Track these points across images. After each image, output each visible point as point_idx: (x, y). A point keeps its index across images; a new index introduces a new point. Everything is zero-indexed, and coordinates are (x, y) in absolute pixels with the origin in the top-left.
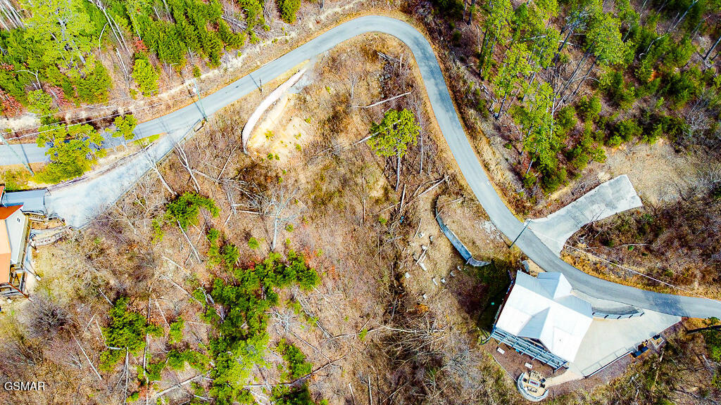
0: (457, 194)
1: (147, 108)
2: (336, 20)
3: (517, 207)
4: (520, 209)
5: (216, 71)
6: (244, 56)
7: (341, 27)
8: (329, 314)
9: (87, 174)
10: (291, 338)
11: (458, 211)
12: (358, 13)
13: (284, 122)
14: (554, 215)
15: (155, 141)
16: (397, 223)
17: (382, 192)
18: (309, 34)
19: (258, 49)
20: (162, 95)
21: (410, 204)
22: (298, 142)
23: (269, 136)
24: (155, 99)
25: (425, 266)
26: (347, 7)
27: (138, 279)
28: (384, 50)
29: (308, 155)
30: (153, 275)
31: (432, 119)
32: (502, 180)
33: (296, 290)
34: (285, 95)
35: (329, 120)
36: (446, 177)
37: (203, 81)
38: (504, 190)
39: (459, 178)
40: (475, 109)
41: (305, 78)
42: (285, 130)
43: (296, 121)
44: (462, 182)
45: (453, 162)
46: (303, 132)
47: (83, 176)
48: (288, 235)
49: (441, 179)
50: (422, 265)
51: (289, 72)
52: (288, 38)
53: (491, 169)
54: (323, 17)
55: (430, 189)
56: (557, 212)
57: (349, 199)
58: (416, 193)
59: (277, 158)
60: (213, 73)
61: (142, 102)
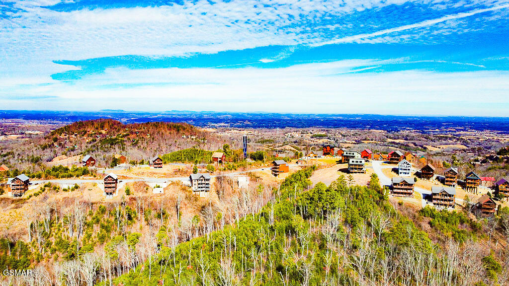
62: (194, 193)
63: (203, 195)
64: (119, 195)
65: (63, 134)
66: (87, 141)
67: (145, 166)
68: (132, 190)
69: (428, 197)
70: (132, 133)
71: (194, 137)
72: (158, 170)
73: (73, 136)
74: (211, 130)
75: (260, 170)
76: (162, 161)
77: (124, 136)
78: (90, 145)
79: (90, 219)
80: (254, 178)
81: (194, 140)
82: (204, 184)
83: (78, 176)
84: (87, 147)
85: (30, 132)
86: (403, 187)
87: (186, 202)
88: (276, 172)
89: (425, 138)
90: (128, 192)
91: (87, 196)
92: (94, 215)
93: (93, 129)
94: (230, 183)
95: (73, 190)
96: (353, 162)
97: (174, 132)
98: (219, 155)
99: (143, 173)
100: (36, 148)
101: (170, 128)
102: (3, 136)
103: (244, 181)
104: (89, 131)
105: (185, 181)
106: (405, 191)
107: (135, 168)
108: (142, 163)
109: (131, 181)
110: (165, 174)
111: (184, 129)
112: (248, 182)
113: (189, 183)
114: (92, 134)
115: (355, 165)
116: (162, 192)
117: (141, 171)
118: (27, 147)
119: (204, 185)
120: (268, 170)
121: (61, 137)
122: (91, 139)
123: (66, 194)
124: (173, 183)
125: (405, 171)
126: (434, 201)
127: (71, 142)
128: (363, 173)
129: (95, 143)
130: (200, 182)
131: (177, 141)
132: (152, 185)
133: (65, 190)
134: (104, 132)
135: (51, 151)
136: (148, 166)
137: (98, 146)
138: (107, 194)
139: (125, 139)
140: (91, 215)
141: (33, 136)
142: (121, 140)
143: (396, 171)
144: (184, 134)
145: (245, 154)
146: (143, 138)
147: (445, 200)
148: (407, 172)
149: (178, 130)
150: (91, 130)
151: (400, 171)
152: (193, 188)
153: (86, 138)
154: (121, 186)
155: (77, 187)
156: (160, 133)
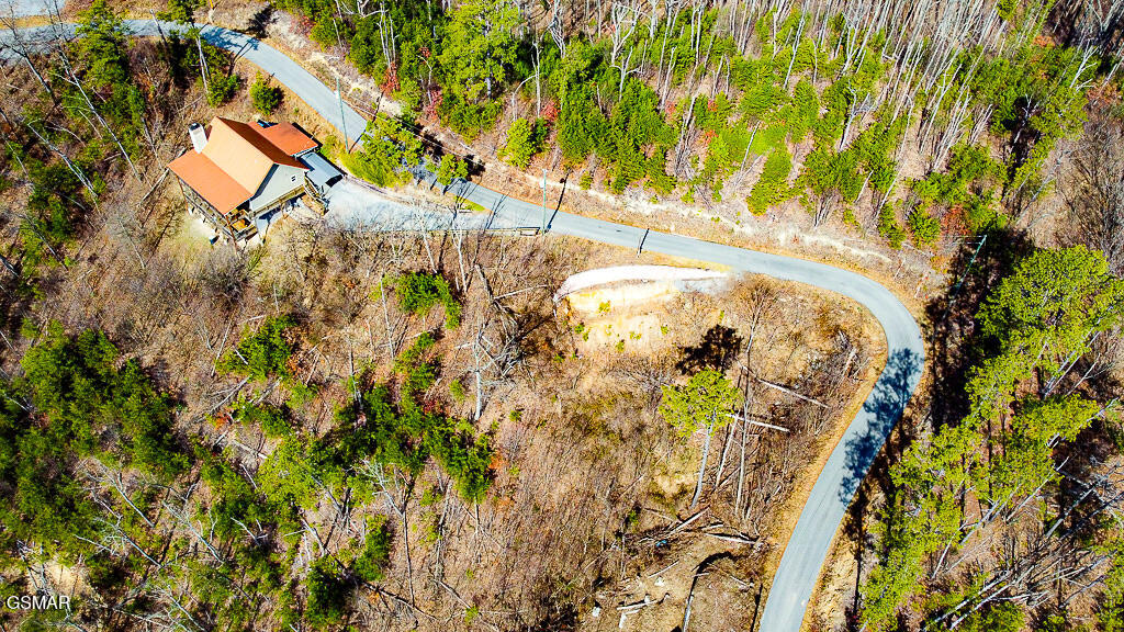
0: (749, 574)
1: (504, 177)
2: (826, 255)
5: (612, 199)
6: (663, 207)
7: (824, 267)
8: (464, 550)
9: (389, 191)
10: (400, 528)
11: (726, 595)
12: (864, 270)
13: (639, 309)
15: (475, 211)
16: (652, 543)
17: (675, 490)
18: (770, 245)
19: (686, 213)
20: (531, 177)
21: (690, 534)
22: (628, 342)
23: (604, 308)
24: (520, 174)
25: (626, 623)
26: (855, 251)
27: (328, 321)
28: (852, 335)
29: (621, 364)
30: (342, 328)
31: (819, 461)
32: (825, 616)
33: (456, 486)
34: (666, 282)
35: (688, 350)
36: (758, 544)
37: (587, 197)
39: (772, 557)
40: (887, 495)
41: (709, 283)
42: (628, 318)
43: (652, 320)
44: (769, 567)
45: (786, 534)
46: (646, 337)
47: (382, 189)
48: (508, 422)
49: (751, 539)
50: (623, 617)
51: (695, 262)
52: (737, 229)
53: (827, 589)
54: (808, 239)
55: (728, 539)
57: (623, 456)
58: (708, 528)
59: (586, 337)
60: (607, 198)
61: (504, 168)
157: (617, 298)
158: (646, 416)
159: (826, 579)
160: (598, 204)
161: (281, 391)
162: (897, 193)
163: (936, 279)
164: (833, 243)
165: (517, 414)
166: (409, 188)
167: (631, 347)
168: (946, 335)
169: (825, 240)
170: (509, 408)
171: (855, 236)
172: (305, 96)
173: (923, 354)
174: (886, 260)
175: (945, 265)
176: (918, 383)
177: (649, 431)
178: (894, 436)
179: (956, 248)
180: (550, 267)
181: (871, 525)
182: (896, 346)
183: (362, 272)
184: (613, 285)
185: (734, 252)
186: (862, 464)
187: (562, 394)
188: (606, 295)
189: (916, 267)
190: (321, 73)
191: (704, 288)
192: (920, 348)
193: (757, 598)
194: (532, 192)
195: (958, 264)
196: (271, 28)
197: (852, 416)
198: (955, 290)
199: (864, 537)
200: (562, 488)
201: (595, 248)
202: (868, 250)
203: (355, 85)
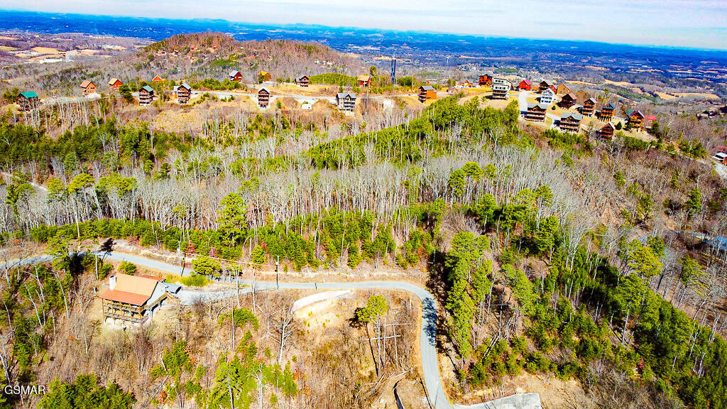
0: (414, 379)
2: (383, 278)
3: (452, 395)
4: (453, 396)
6: (318, 273)
7: (385, 282)
12: (399, 279)
13: (324, 312)
14: (475, 405)
17: (369, 374)
18: (362, 279)
19: (327, 274)
20: (262, 272)
21: (383, 383)
22: (326, 323)
24: (258, 272)
26: (393, 274)
29: (328, 331)
31: (417, 338)
32: (447, 378)
34: (331, 298)
35: (350, 320)
36: (411, 370)
37: (287, 275)
38: (446, 383)
39: (418, 370)
42: (322, 315)
43: (331, 314)
44: (419, 373)
45: (419, 362)
46: (332, 320)
49: (408, 370)
51: (339, 288)
52: (348, 276)
53: (443, 369)
54: (375, 274)
55: (399, 375)
56: (479, 404)
59: (309, 325)
60: (296, 274)
62: (340, 111)
63: (347, 113)
64: (271, 108)
65: (160, 52)
66: (192, 61)
67: (291, 84)
68: (283, 105)
69: (557, 123)
70: (249, 54)
71: (331, 64)
72: (304, 88)
73: (173, 54)
74: (352, 55)
75: (406, 95)
76: (308, 79)
77: (238, 57)
78: (196, 67)
79: (250, 126)
80: (400, 103)
81: (331, 67)
82: (350, 102)
83: (230, 89)
84: (192, 69)
85: (108, 47)
86: (536, 112)
87: (333, 119)
88: (423, 97)
89: (662, 82)
90: (279, 106)
91: (244, 106)
92: (253, 122)
93: (198, 46)
94: (375, 105)
95: (229, 101)
96: (496, 88)
97: (304, 54)
98: (365, 78)
99: (290, 91)
100: (128, 68)
101: (298, 49)
102: (75, 51)
103: (389, 104)
104: (193, 49)
105: (333, 100)
106: (537, 116)
107: (283, 85)
108: (288, 81)
109: (281, 97)
110: (311, 92)
111: (317, 52)
112: (393, 106)
113: (336, 102)
114: (197, 53)
115: (498, 91)
116: (311, 108)
117: (289, 88)
118: (116, 66)
119: (349, 105)
120: (415, 96)
121: (159, 55)
122: (196, 59)
123: (224, 104)
124: (320, 101)
125: (547, 100)
126: (561, 126)
127: (171, 62)
128: (505, 99)
129: (202, 65)
130: (346, 101)
131: (309, 68)
132: (300, 101)
133: (222, 100)
134: (212, 50)
135: (148, 72)
136: (294, 84)
137: (206, 69)
138: (262, 105)
139: (240, 61)
140: (250, 121)
141: (113, 52)
142: (236, 63)
143: (539, 99)
144: (317, 58)
145: (393, 79)
146: (263, 61)
147: (571, 125)
148: (548, 100)
149: (310, 53)
150: (196, 47)
151: (542, 99)
152: (339, 107)
153: (189, 57)
154: (272, 100)
155: (233, 99)
156: (286, 55)
157: (314, 309)
158: (346, 348)
159: (441, 368)
160: (292, 277)
161: (185, 378)
162: (397, 251)
163: (425, 275)
164: (384, 273)
165: (294, 360)
166: (215, 285)
167: (328, 325)
168: (437, 290)
169: (381, 273)
170: (290, 358)
171: (391, 269)
172: (146, 265)
173: (433, 298)
174: (405, 274)
175: (425, 270)
176: (436, 305)
177: (349, 354)
178: (438, 322)
179: (426, 264)
180: (285, 302)
181: (446, 345)
182: (423, 298)
183: (207, 320)
184: (311, 305)
185: (350, 284)
186: (432, 333)
187: (310, 348)
188: (310, 309)
189: (416, 274)
190: (149, 256)
191: (346, 296)
192: (431, 296)
193: (421, 383)
194: (265, 278)
195: (429, 268)
196: (114, 247)
197: (421, 322)
198: (432, 276)
199: (446, 350)
200: (324, 385)
201: (299, 291)
202: (398, 272)
203: (170, 257)
